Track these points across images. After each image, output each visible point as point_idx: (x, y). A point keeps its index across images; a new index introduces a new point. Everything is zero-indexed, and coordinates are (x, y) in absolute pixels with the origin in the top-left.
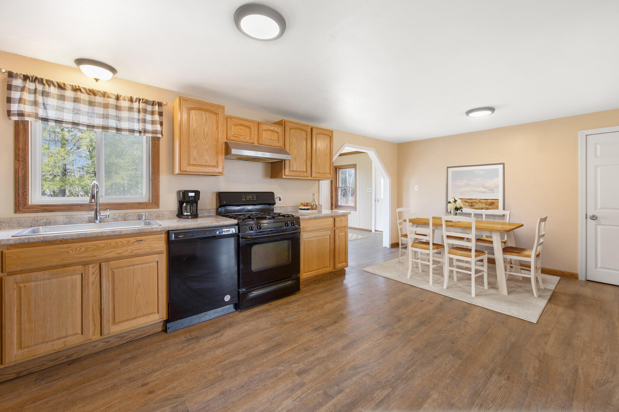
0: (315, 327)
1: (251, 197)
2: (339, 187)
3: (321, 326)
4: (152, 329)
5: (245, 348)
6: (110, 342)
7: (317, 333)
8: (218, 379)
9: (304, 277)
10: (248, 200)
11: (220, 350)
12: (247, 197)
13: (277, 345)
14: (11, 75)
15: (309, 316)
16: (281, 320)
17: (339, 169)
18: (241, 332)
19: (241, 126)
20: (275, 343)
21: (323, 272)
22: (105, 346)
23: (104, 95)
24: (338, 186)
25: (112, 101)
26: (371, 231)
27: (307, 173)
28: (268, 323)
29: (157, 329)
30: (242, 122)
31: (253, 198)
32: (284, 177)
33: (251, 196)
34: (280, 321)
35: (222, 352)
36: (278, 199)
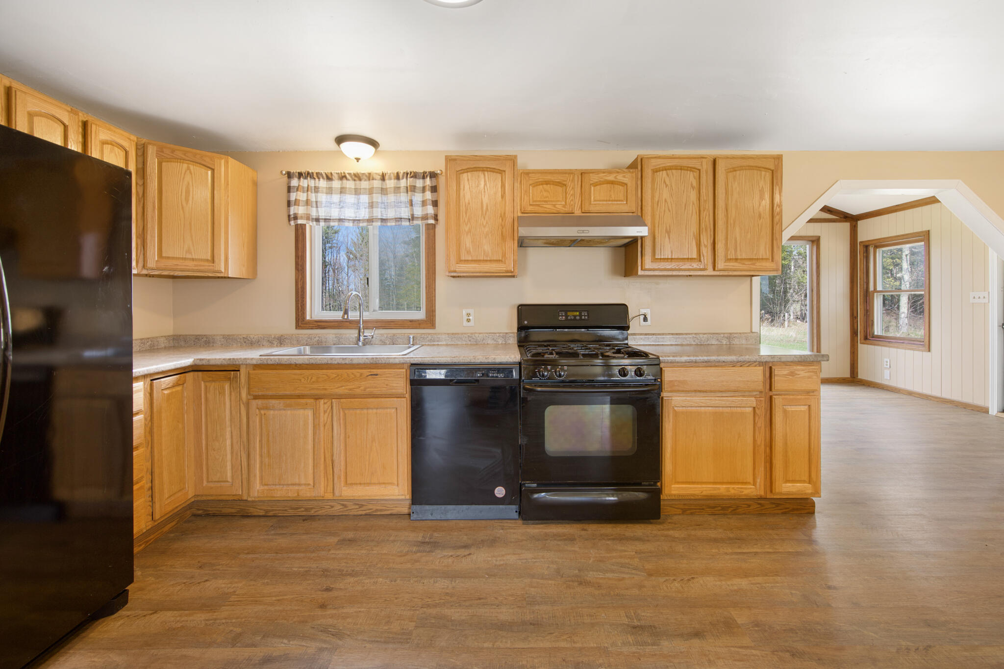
0: (636, 623)
1: (578, 313)
2: (875, 290)
3: (654, 627)
4: (396, 507)
5: (480, 599)
6: (347, 507)
7: (631, 639)
8: (400, 637)
9: (673, 492)
10: (571, 320)
11: (444, 582)
12: (569, 313)
13: (531, 624)
14: (290, 175)
15: (644, 587)
16: (579, 570)
17: (876, 247)
18: (498, 563)
19: (547, 184)
20: (532, 616)
21: (732, 492)
22: (342, 510)
23: (369, 177)
24: (871, 288)
25: (377, 184)
26: (985, 411)
27: (700, 261)
28: (551, 566)
29: (402, 508)
30: (549, 177)
31: (580, 315)
32: (640, 272)
33: (577, 311)
34: (577, 571)
35: (443, 588)
36: (642, 317)
